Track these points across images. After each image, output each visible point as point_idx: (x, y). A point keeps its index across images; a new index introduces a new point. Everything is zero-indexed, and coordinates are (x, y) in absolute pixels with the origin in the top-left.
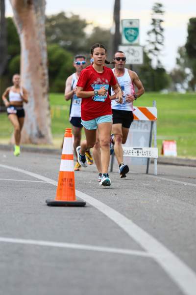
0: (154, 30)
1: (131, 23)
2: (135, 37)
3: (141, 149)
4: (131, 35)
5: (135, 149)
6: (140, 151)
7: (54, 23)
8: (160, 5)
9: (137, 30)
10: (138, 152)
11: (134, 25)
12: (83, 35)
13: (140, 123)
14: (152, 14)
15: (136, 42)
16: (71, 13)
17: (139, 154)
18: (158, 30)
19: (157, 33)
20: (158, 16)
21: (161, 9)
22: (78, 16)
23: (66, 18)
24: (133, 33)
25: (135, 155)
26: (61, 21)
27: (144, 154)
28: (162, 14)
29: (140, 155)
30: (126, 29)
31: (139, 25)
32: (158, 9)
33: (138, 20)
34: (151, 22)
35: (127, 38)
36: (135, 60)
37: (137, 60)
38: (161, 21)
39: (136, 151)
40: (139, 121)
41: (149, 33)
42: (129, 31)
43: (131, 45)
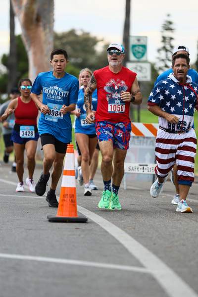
0: (164, 48)
1: (139, 40)
2: (143, 54)
3: (147, 165)
4: (139, 52)
5: (141, 165)
6: (145, 167)
7: (65, 40)
8: (170, 23)
9: (144, 47)
10: (143, 169)
11: (142, 42)
12: (93, 52)
13: (145, 140)
14: (162, 32)
15: (144, 59)
16: (82, 30)
17: (144, 170)
18: (168, 47)
19: (167, 50)
20: (168, 34)
21: (172, 26)
22: (88, 34)
23: (76, 36)
24: (140, 49)
25: (141, 171)
26: (72, 38)
27: (149, 170)
28: (172, 32)
29: (146, 172)
30: (134, 46)
31: (146, 42)
32: (168, 26)
33: (146, 37)
34: (161, 39)
35: (134, 54)
36: (143, 77)
37: (145, 77)
38: (171, 39)
39: (142, 167)
40: (144, 137)
41: (159, 50)
42: (137, 48)
43: (138, 62)
